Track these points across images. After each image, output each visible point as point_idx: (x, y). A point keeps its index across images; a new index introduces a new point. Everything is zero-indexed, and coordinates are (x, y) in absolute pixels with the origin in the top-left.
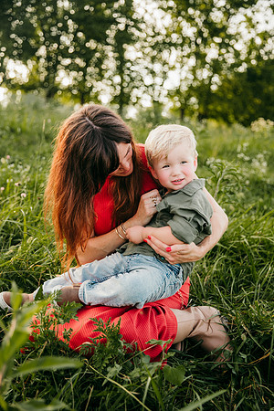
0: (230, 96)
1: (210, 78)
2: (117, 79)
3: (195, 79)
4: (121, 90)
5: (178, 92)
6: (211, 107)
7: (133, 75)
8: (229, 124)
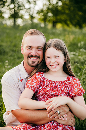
0: (67, 11)
1: (57, 3)
2: (12, 6)
3: (50, 4)
4: (14, 11)
5: (42, 11)
6: (58, 17)
7: (20, 4)
8: (68, 25)
